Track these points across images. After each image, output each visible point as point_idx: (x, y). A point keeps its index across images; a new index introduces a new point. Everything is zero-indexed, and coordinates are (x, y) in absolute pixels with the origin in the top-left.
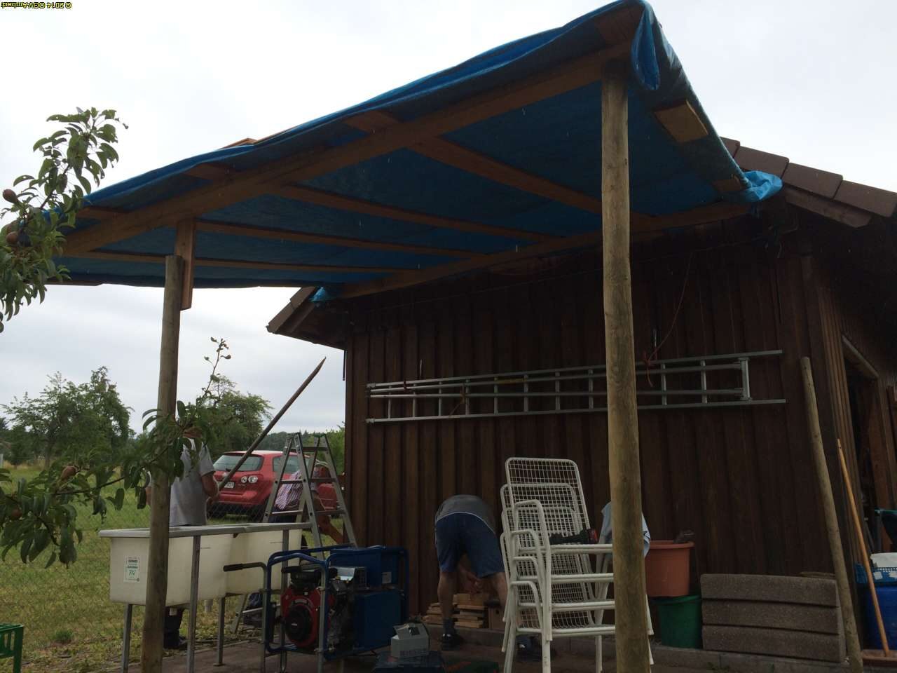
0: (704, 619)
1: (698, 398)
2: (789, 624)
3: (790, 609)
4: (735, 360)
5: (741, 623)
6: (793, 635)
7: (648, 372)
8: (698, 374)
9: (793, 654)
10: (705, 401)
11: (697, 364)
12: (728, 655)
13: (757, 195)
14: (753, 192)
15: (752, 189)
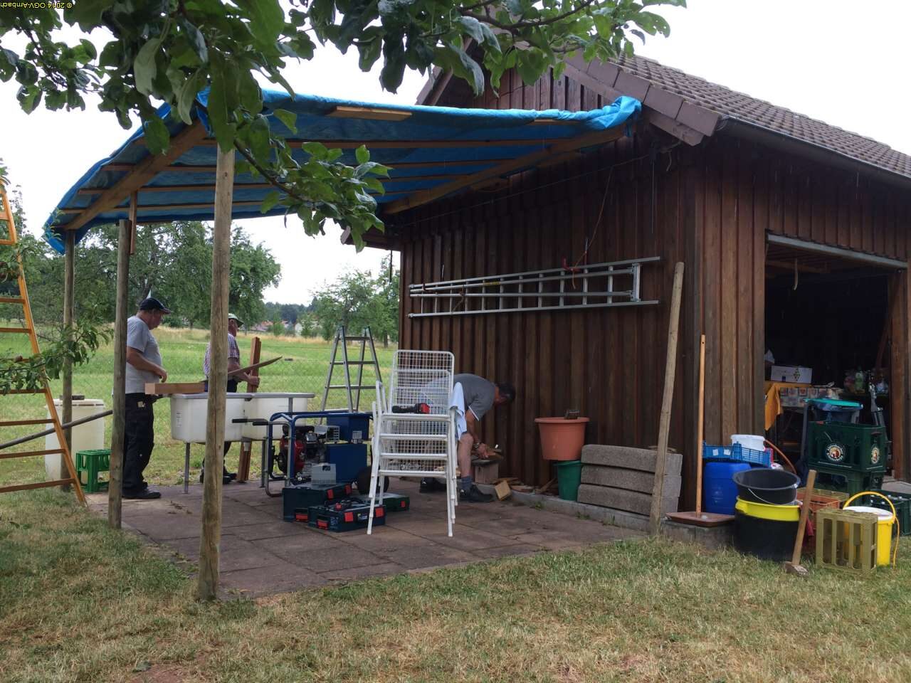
0: (582, 479)
1: (604, 300)
2: (631, 486)
3: (632, 474)
4: (629, 266)
5: (603, 484)
6: (631, 494)
7: (573, 276)
8: (606, 279)
9: (629, 509)
10: (610, 301)
11: (606, 269)
12: (590, 507)
13: (604, 123)
14: (598, 122)
15: (597, 119)
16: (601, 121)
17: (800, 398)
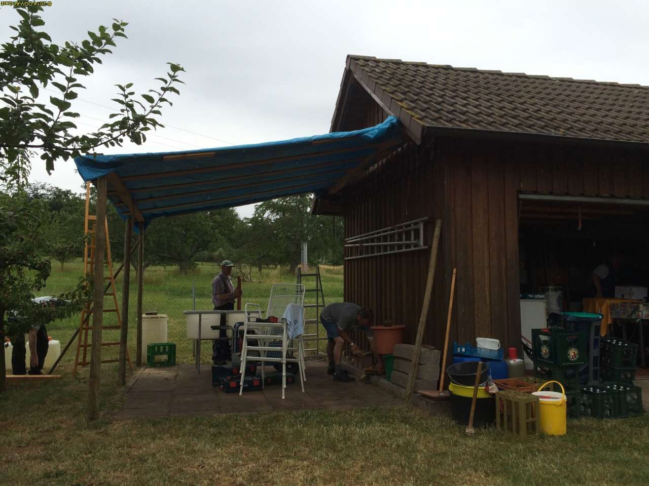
0: (394, 367)
4: (418, 223)
8: (410, 232)
10: (412, 247)
11: (410, 225)
12: (394, 385)
13: (370, 136)
14: (366, 136)
15: (366, 134)
16: (368, 135)
17: (622, 311)
